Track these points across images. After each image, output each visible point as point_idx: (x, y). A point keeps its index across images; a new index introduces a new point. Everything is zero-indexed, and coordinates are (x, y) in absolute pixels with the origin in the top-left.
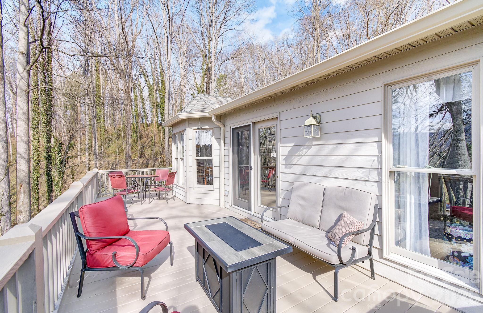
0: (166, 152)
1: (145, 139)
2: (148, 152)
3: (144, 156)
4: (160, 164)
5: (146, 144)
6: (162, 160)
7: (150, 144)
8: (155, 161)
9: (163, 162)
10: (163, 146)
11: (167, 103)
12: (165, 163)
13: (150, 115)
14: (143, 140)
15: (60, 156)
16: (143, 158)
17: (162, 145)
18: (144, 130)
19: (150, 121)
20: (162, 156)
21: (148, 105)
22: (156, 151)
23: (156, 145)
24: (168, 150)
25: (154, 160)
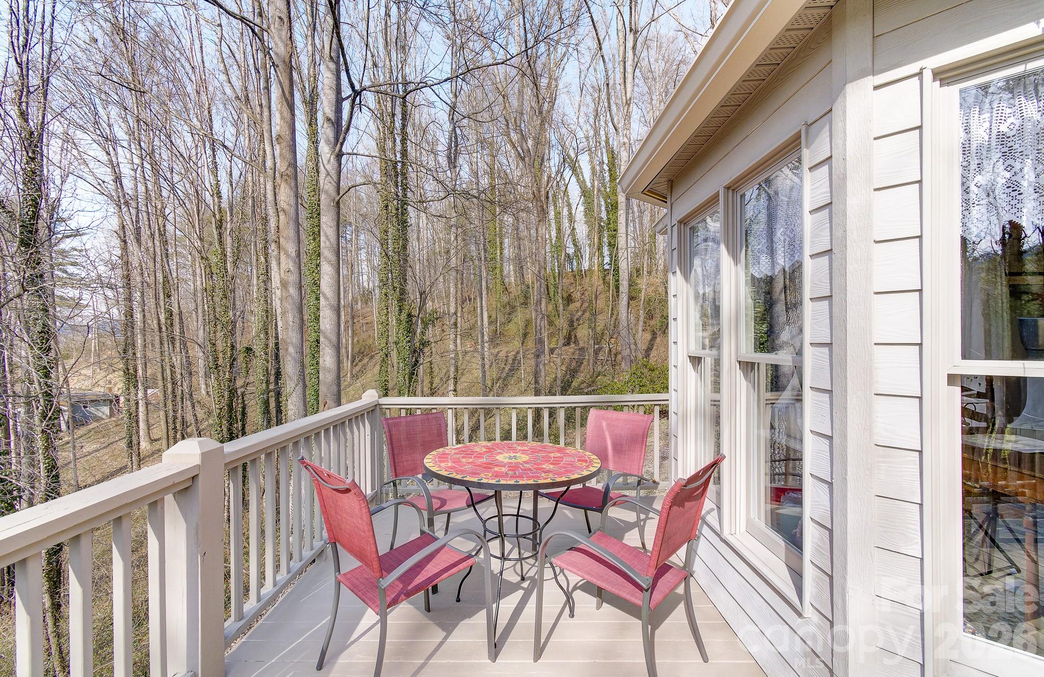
0: (623, 331)
1: (578, 304)
2: (583, 333)
3: (576, 342)
4: (607, 361)
5: (580, 314)
6: (614, 351)
7: (587, 315)
8: (596, 352)
9: (616, 355)
10: (614, 317)
11: (624, 208)
12: (619, 357)
13: (586, 252)
14: (572, 307)
15: (409, 342)
16: (572, 345)
17: (612, 314)
18: (574, 285)
19: (586, 265)
20: (613, 341)
21: (582, 230)
22: (598, 329)
23: (599, 317)
24: (628, 325)
25: (594, 350)
